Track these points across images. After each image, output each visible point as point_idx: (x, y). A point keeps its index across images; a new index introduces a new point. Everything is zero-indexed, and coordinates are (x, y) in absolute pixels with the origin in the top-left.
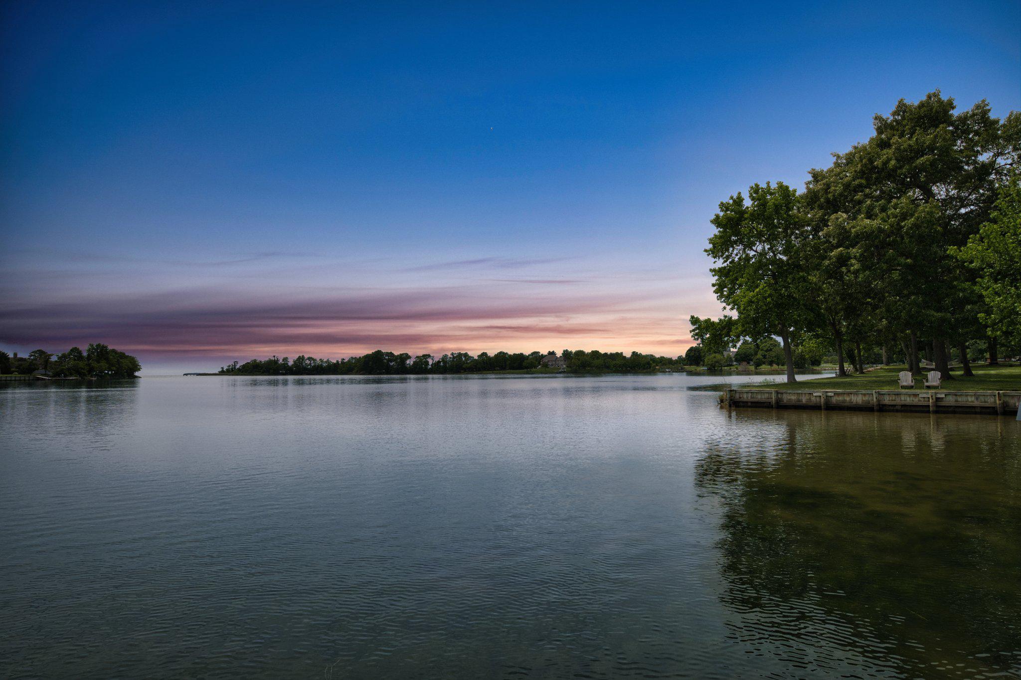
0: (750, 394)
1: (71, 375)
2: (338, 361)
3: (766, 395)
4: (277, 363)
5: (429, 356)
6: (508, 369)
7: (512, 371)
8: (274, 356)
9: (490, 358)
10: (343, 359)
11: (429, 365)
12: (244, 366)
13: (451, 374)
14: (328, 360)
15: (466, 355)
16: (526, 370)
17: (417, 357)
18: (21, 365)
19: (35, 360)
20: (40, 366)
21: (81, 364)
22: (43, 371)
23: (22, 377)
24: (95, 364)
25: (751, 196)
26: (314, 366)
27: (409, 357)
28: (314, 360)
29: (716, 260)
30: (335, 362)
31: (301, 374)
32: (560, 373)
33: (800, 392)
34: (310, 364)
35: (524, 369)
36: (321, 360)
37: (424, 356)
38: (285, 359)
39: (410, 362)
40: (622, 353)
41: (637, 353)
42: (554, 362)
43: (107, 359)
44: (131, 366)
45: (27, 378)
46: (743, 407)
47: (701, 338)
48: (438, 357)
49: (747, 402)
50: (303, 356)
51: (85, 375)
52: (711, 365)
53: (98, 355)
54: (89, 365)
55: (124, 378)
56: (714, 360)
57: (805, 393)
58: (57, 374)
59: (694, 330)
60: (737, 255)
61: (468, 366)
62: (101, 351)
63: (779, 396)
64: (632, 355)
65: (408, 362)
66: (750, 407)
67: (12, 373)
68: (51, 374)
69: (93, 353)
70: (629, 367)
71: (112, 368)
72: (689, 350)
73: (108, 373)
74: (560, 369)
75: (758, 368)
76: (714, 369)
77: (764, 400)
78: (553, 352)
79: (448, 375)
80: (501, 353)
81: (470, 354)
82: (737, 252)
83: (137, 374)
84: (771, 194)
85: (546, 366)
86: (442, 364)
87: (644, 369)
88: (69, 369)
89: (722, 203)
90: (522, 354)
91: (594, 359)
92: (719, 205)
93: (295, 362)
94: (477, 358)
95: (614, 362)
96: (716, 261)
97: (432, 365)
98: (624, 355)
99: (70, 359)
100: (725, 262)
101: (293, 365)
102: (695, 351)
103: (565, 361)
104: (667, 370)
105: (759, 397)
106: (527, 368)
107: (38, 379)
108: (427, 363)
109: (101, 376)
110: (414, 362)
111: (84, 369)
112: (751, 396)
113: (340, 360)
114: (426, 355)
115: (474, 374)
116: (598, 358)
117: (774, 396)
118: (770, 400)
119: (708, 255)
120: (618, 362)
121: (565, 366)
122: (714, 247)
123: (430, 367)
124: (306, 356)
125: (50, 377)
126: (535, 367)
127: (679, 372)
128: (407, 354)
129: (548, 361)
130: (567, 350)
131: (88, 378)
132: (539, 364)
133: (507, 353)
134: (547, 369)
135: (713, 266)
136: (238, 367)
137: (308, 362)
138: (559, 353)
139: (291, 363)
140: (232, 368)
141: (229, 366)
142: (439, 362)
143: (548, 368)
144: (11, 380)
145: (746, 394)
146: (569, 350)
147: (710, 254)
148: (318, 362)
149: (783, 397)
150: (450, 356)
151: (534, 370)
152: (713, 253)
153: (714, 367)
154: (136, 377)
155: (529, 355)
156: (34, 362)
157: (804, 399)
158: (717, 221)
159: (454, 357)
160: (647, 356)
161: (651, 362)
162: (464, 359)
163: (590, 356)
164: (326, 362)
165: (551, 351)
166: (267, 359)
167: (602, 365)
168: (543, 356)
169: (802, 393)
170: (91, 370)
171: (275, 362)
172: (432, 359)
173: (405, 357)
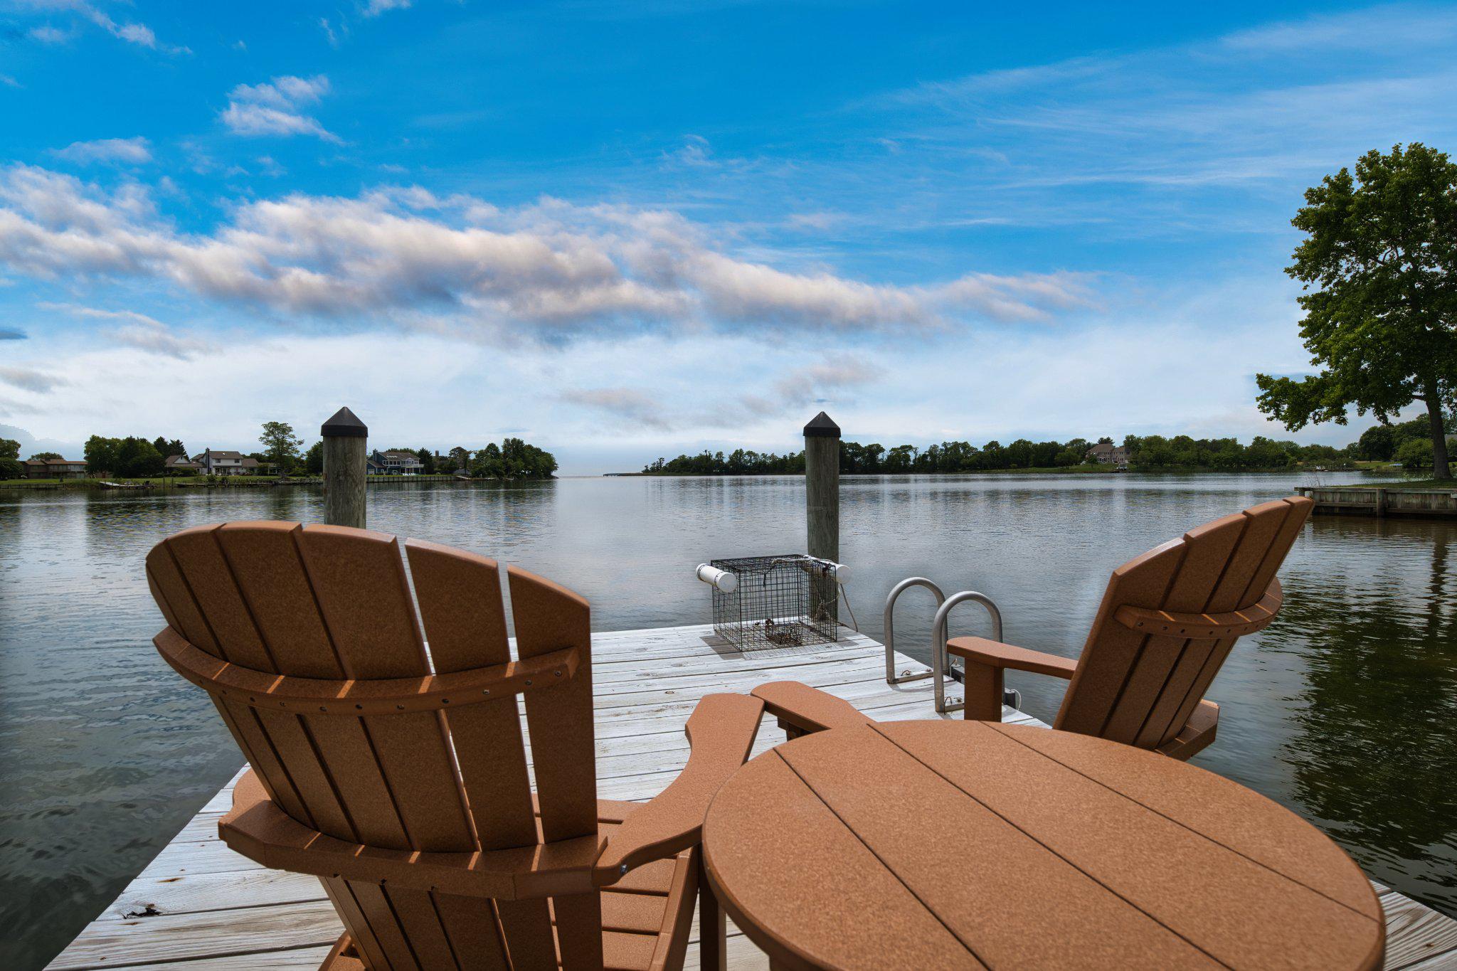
0: (1338, 496)
1: (489, 475)
2: (785, 456)
3: (1367, 497)
4: (710, 459)
5: (910, 448)
6: (1031, 467)
7: (1038, 469)
8: (706, 451)
9: (1003, 451)
10: (792, 454)
11: (910, 460)
12: (671, 464)
13: (943, 473)
14: (773, 455)
15: (965, 445)
16: (1060, 468)
17: (893, 449)
18: (443, 464)
19: (455, 458)
20: (460, 465)
21: (498, 462)
22: (462, 471)
23: (445, 477)
24: (511, 463)
25: (1360, 171)
26: (756, 462)
27: (882, 450)
28: (755, 455)
29: (1306, 283)
30: (782, 457)
31: (740, 474)
32: (1118, 472)
33: (1427, 492)
34: (750, 460)
35: (1057, 466)
36: (763, 454)
37: (903, 447)
38: (719, 454)
39: (882, 456)
40: (1234, 440)
41: (1265, 439)
42: (1108, 456)
43: (523, 457)
44: (547, 463)
45: (449, 479)
46: (1326, 514)
47: (1276, 410)
48: (923, 450)
49: (1333, 508)
50: (741, 450)
51: (502, 475)
52: (1412, 459)
53: (514, 452)
54: (505, 463)
55: (541, 479)
56: (1418, 450)
57: (1436, 495)
58: (476, 474)
59: (1263, 397)
60: (1348, 271)
61: (968, 461)
62: (517, 447)
63: (1390, 498)
64: (1254, 444)
65: (880, 456)
66: (1337, 514)
67: (435, 473)
68: (470, 473)
69: (509, 450)
70: (1245, 463)
71: (528, 467)
72: (1367, 433)
73: (525, 473)
74: (1117, 466)
76: (1419, 466)
77: (1361, 505)
78: (1108, 439)
79: (938, 475)
80: (1020, 442)
81: (972, 443)
82: (1349, 268)
83: (554, 474)
84: (1400, 165)
85: (1093, 461)
86: (929, 459)
87: (1274, 466)
88: (487, 468)
89: (1311, 190)
90: (1054, 444)
91: (1178, 449)
92: (1306, 195)
93: (731, 458)
94: (982, 450)
95: (1217, 454)
96: (1307, 286)
97: (914, 461)
98: (1239, 443)
99: (488, 456)
100: (1324, 286)
101: (729, 462)
102: (1380, 434)
103: (1128, 453)
104: (1318, 468)
105: (1354, 499)
106: (1062, 464)
107: (459, 480)
108: (908, 457)
109: (518, 477)
110: (889, 457)
111: (501, 468)
112: (1341, 498)
113: (788, 455)
114: (906, 447)
115: (978, 473)
116: (1186, 449)
117: (1378, 498)
118: (1371, 505)
119: (1293, 276)
120: (1223, 454)
121: (1127, 462)
122: (1303, 263)
123: (912, 463)
124: (745, 451)
125: (470, 477)
126: (1077, 463)
127: (1343, 470)
128: (878, 446)
129: (1098, 454)
130: (1132, 436)
131: (505, 478)
132: (1083, 458)
133: (1030, 443)
134: (1095, 467)
135: (1303, 294)
136: (664, 465)
137: (747, 458)
138: (1119, 442)
139: (726, 460)
140: (657, 467)
141: (654, 464)
142: (925, 456)
143: (1097, 464)
144: (434, 481)
145: (1331, 494)
146: (1137, 436)
147: (1295, 275)
148: (761, 458)
149: (1397, 500)
150: (941, 447)
151: (1074, 467)
152: (1301, 272)
153: (1418, 463)
154: (553, 477)
155: (1067, 445)
156: (454, 461)
157: (1434, 504)
158: (1303, 221)
159: (947, 450)
160: (1281, 443)
161: (1288, 454)
162: (962, 452)
163: (1171, 446)
164: (770, 458)
165: (1105, 438)
166: (697, 455)
167: (1194, 460)
168: (1089, 446)
169: (1430, 494)
170: (508, 469)
171: (708, 458)
172: (915, 452)
173: (875, 449)
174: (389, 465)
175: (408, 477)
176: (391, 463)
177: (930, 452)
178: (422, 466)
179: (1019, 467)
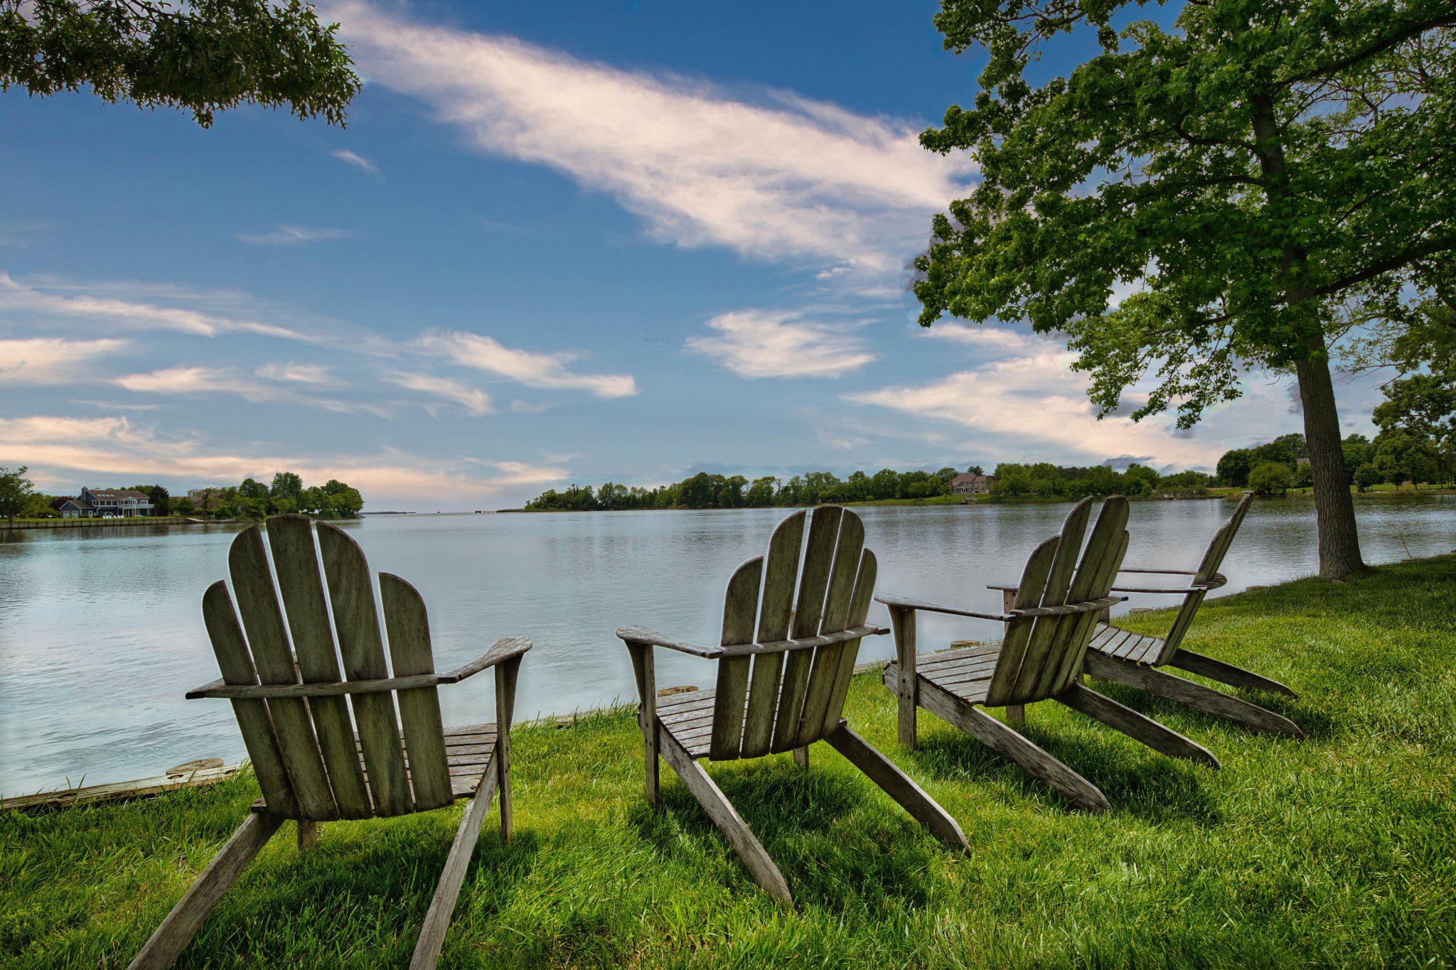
2: (655, 490)
5: (773, 479)
9: (865, 481)
11: (773, 493)
15: (828, 476)
17: (756, 482)
26: (626, 497)
27: (743, 482)
30: (652, 491)
31: (608, 510)
34: (620, 494)
37: (766, 479)
39: (745, 489)
42: (970, 486)
43: (297, 494)
48: (785, 481)
52: (1262, 485)
53: (286, 489)
56: (1267, 475)
61: (827, 493)
62: (290, 483)
65: (743, 489)
69: (281, 486)
72: (1225, 457)
75: (1366, 489)
76: (1269, 493)
81: (835, 475)
85: (951, 492)
86: (792, 492)
90: (921, 474)
94: (846, 481)
97: (777, 493)
102: (1236, 459)
103: (994, 482)
104: (1166, 496)
108: (770, 490)
110: (751, 489)
113: (658, 489)
114: (769, 478)
121: (988, 491)
123: (774, 496)
128: (741, 478)
129: (961, 484)
130: (1003, 465)
137: (616, 491)
138: (988, 471)
142: (787, 489)
148: (630, 491)
150: (803, 478)
153: (1269, 489)
159: (809, 481)
164: (640, 492)
165: (976, 466)
167: (1049, 489)
168: (956, 476)
172: (779, 485)
173: (737, 483)
174: (100, 506)
175: (114, 521)
176: (102, 503)
177: (792, 483)
178: (152, 506)
179: (876, 499)
